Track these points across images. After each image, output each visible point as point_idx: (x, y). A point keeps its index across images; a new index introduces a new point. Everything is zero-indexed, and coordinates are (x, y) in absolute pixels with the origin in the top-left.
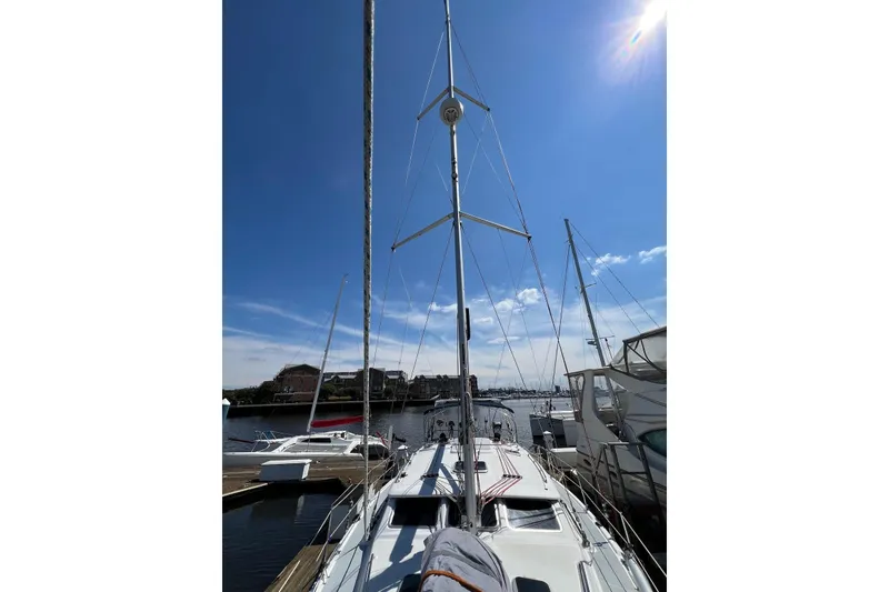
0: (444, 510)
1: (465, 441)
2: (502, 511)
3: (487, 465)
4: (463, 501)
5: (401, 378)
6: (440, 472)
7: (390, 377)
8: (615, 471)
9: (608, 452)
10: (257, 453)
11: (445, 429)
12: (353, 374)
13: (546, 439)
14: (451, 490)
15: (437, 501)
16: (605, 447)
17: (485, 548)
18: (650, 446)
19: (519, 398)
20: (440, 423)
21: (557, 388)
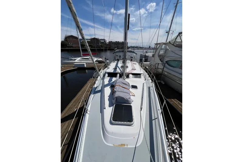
0: (118, 75)
1: (124, 62)
2: (131, 76)
3: (129, 67)
4: (123, 74)
5: (105, 41)
6: (118, 68)
7: (101, 41)
8: (157, 68)
9: (157, 65)
10: (71, 61)
11: (118, 58)
12: (89, 39)
13: (143, 60)
14: (120, 72)
15: (117, 74)
16: (157, 63)
17: (126, 82)
18: (167, 64)
19: (139, 49)
20: (117, 56)
21: (150, 47)
